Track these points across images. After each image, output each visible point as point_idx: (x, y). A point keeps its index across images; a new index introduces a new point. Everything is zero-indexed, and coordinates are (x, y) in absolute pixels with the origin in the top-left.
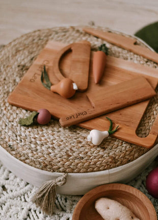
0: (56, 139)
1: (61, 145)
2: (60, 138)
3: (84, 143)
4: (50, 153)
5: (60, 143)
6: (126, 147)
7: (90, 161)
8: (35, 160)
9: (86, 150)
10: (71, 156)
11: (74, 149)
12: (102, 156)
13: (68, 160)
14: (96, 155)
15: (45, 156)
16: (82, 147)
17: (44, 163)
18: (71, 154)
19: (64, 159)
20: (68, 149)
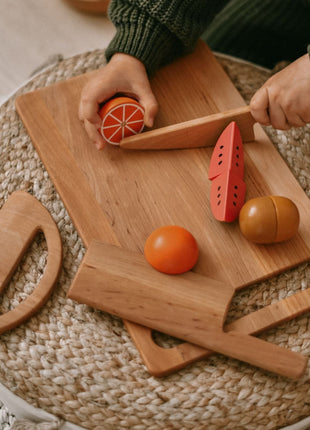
0: (69, 337)
1: (73, 356)
2: (77, 339)
3: (124, 369)
4: (43, 368)
5: (73, 350)
6: (213, 413)
7: (121, 417)
8: (6, 370)
9: (123, 389)
10: (83, 390)
11: (97, 376)
12: (151, 417)
13: (74, 398)
14: (139, 408)
15: (30, 368)
16: (117, 378)
17: (24, 384)
18: (85, 386)
19: (66, 392)
20: (84, 371)
